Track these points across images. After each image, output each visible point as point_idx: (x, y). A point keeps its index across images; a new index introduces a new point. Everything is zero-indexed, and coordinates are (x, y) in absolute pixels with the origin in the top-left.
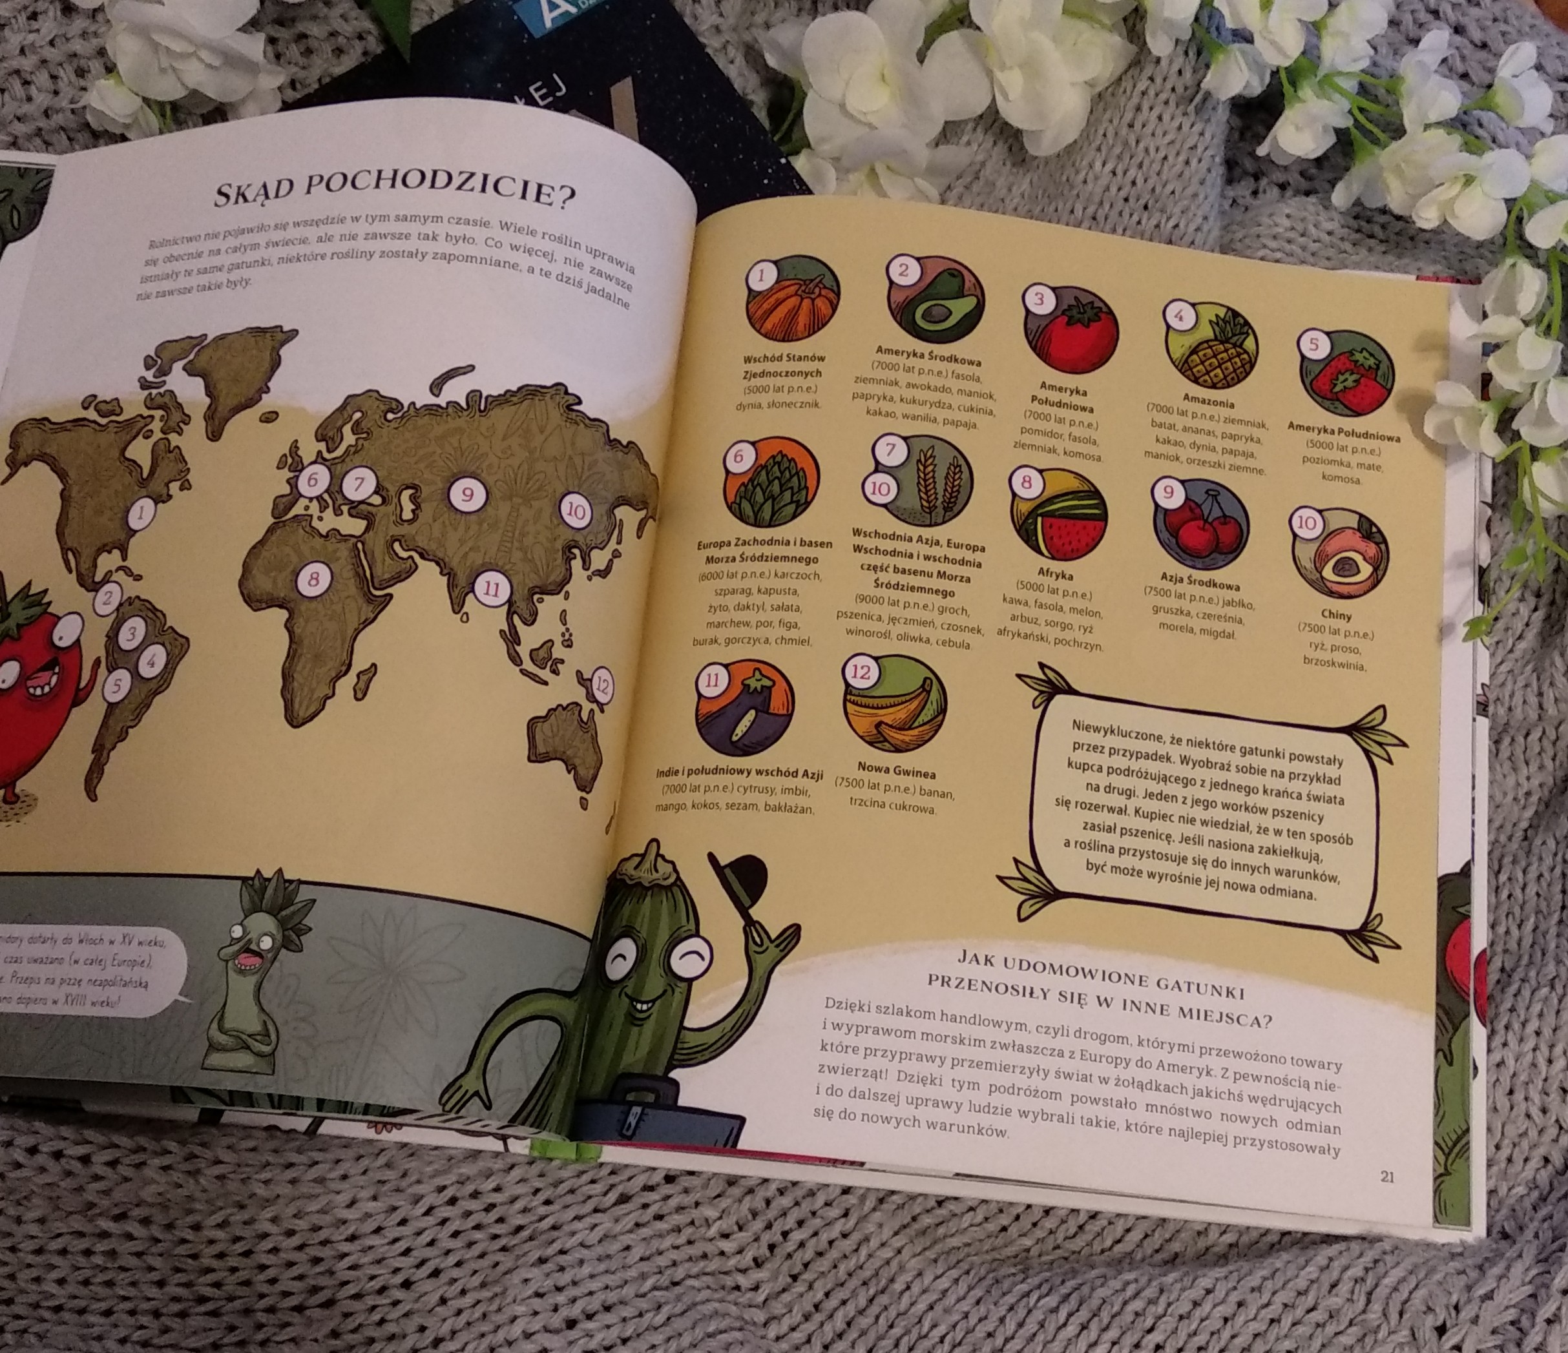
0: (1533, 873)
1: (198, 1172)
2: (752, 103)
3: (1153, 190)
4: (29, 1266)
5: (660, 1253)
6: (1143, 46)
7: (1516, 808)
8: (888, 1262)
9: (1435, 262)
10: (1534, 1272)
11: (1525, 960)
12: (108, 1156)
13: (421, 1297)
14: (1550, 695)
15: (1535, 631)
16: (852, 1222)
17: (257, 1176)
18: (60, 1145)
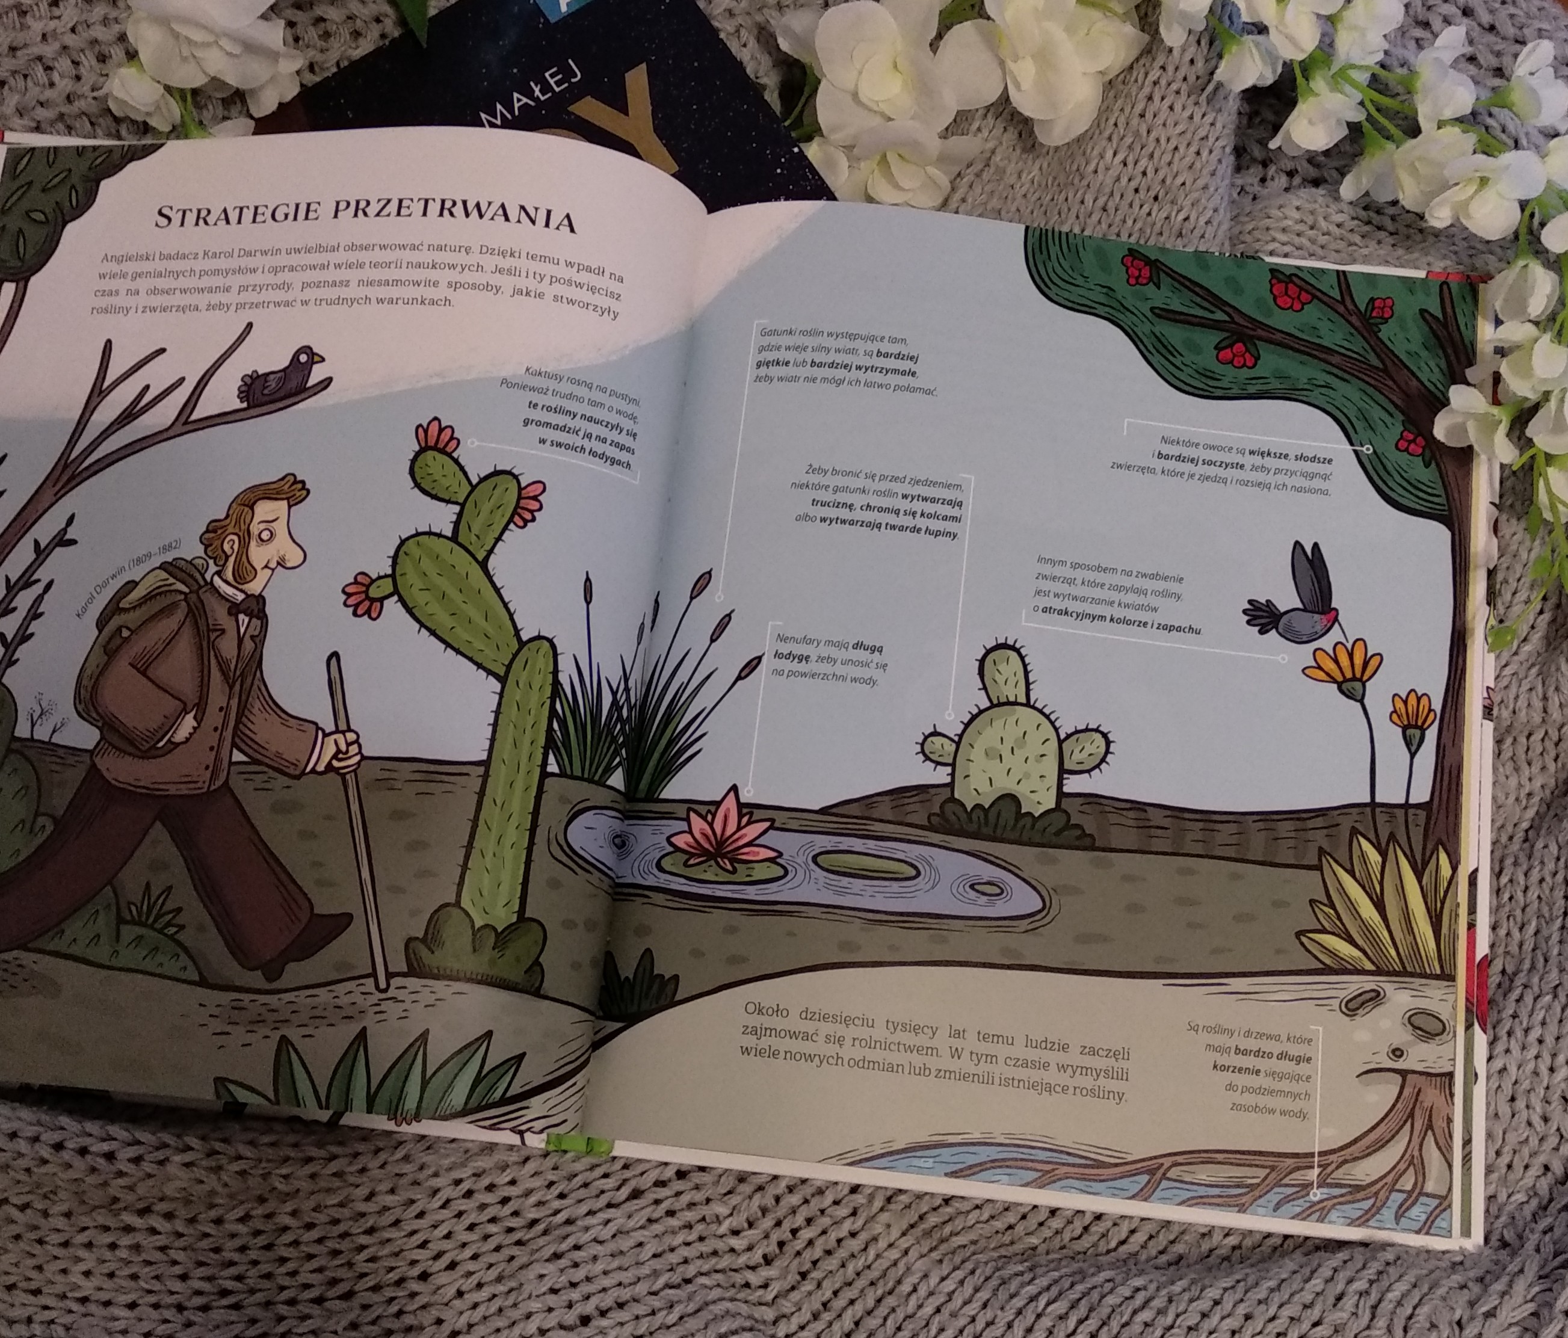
0: (1535, 876)
1: (220, 1168)
2: (764, 87)
3: (1163, 181)
4: (56, 1258)
5: (672, 1250)
6: (1155, 35)
7: (1518, 809)
8: (895, 1264)
9: (1445, 257)
10: (1537, 1289)
11: (1527, 965)
12: (132, 1152)
13: (439, 1288)
14: (1554, 700)
15: (1540, 634)
16: (860, 1223)
17: (278, 1171)
18: (86, 1141)
